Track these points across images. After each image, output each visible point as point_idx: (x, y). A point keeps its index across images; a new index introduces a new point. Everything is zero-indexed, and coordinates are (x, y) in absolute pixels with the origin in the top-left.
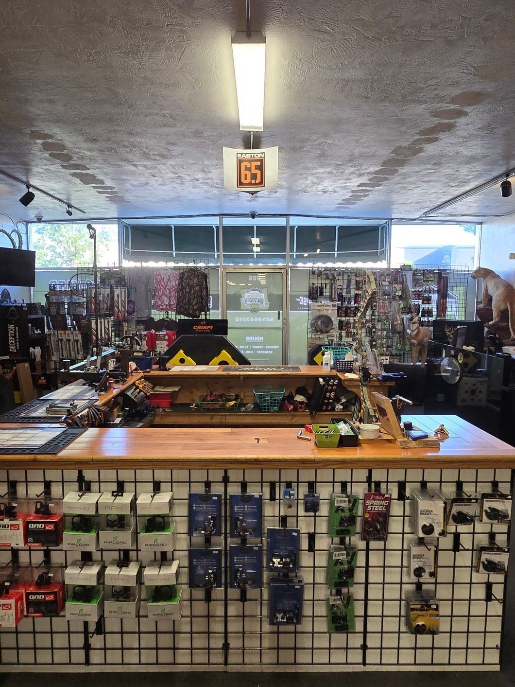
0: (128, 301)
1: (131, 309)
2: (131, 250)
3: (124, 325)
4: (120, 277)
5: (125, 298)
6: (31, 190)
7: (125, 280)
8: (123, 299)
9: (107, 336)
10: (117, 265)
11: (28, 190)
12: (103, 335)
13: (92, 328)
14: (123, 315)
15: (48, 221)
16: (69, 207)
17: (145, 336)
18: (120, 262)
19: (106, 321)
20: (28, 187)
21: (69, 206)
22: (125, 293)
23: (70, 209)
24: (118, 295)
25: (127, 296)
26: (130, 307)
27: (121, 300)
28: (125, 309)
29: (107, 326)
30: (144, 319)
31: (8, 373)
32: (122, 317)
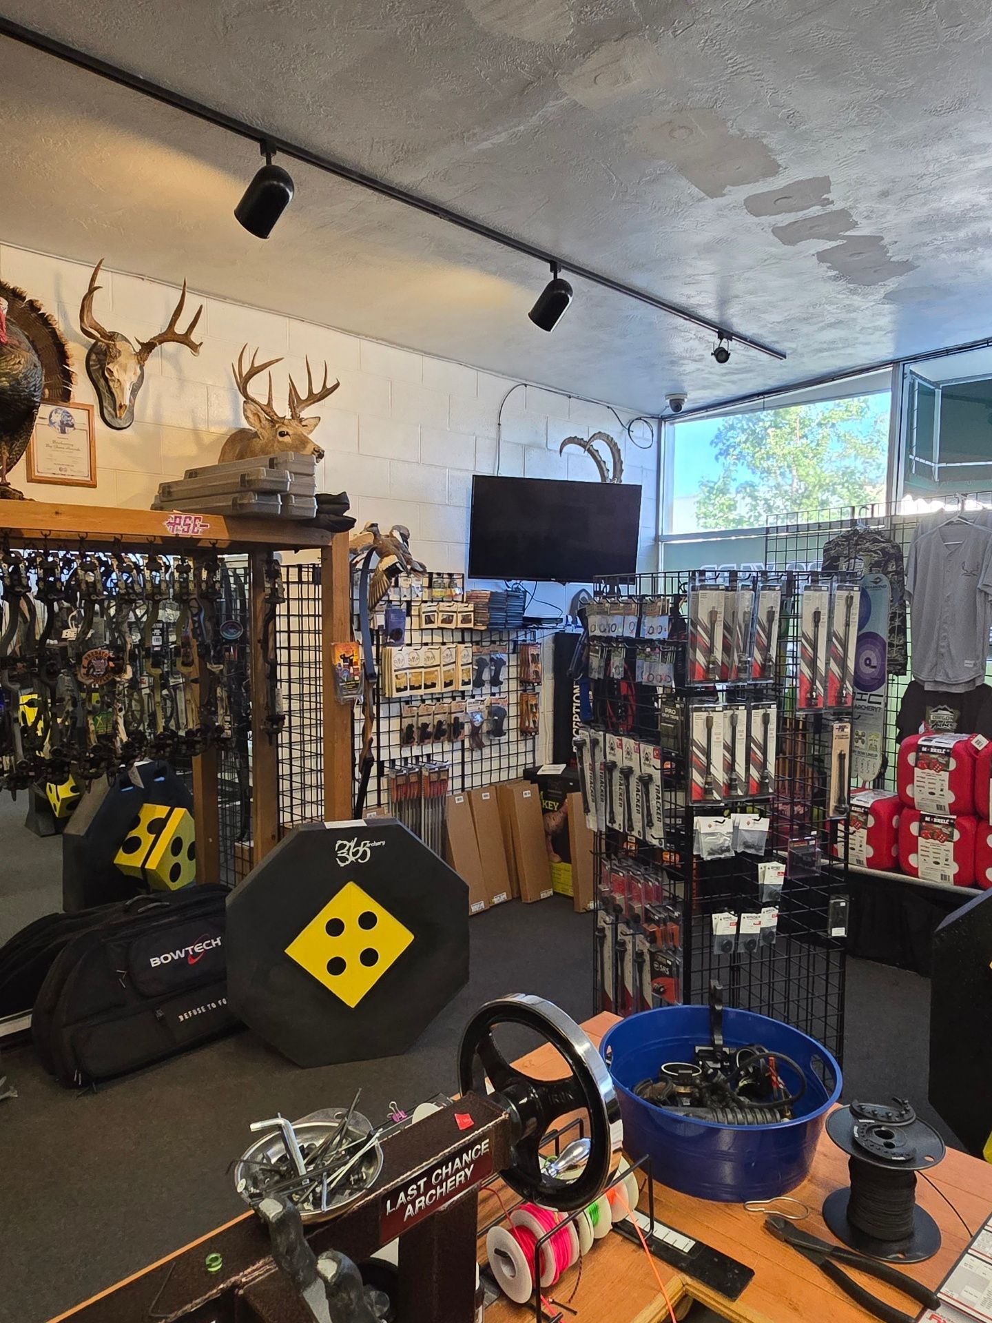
0: (860, 639)
1: (868, 670)
2: (937, 466)
3: (835, 732)
4: (883, 550)
5: (847, 625)
6: (563, 275)
7: (899, 558)
8: (839, 628)
9: (755, 773)
10: (880, 512)
11: (555, 276)
12: (740, 769)
13: (694, 743)
14: (833, 693)
15: (706, 408)
16: (721, 337)
17: (947, 754)
18: (889, 503)
19: (757, 715)
20: (554, 269)
21: (724, 333)
22: (849, 606)
23: (725, 344)
24: (817, 615)
25: (855, 619)
26: (868, 662)
27: (830, 635)
28: (843, 664)
29: (757, 733)
30: (954, 690)
31: (553, 811)
32: (831, 702)
